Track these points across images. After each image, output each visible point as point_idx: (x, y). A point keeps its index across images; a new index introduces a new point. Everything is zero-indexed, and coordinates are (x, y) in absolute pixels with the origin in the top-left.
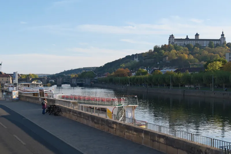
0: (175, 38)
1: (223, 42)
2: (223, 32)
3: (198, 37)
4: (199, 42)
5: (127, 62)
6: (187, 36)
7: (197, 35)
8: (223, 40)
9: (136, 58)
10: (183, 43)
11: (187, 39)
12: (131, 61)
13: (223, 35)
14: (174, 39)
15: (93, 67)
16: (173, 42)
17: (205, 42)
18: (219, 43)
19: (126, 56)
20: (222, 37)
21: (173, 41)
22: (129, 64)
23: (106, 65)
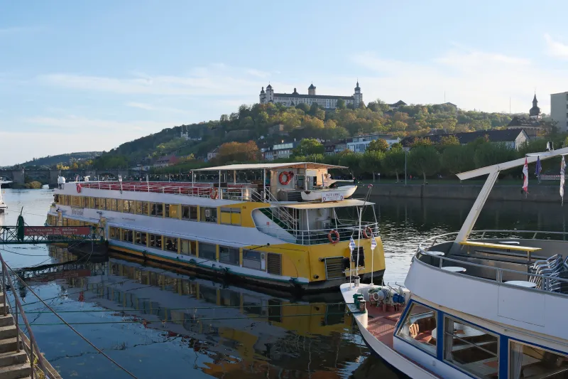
0: (275, 92)
1: (358, 102)
2: (358, 84)
3: (314, 92)
4: (317, 100)
5: (168, 140)
6: (295, 89)
7: (312, 88)
8: (358, 98)
9: (184, 133)
10: (289, 101)
11: (295, 94)
12: (177, 138)
13: (358, 89)
14: (272, 94)
15: (90, 153)
16: (272, 99)
17: (328, 101)
18: (352, 102)
19: (164, 131)
20: (357, 92)
22: (171, 144)
23: (122, 146)
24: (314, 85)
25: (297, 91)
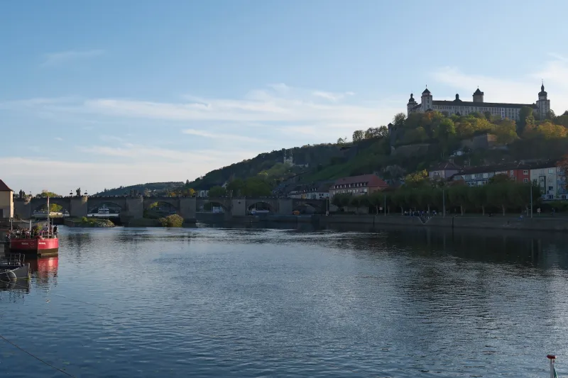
1: (544, 111)
2: (543, 88)
3: (482, 99)
6: (457, 96)
7: (478, 94)
8: (544, 106)
9: (288, 157)
11: (458, 102)
13: (543, 94)
14: (431, 103)
17: (503, 110)
20: (543, 98)
21: (428, 106)
22: (275, 171)
24: (481, 91)
25: (460, 99)
